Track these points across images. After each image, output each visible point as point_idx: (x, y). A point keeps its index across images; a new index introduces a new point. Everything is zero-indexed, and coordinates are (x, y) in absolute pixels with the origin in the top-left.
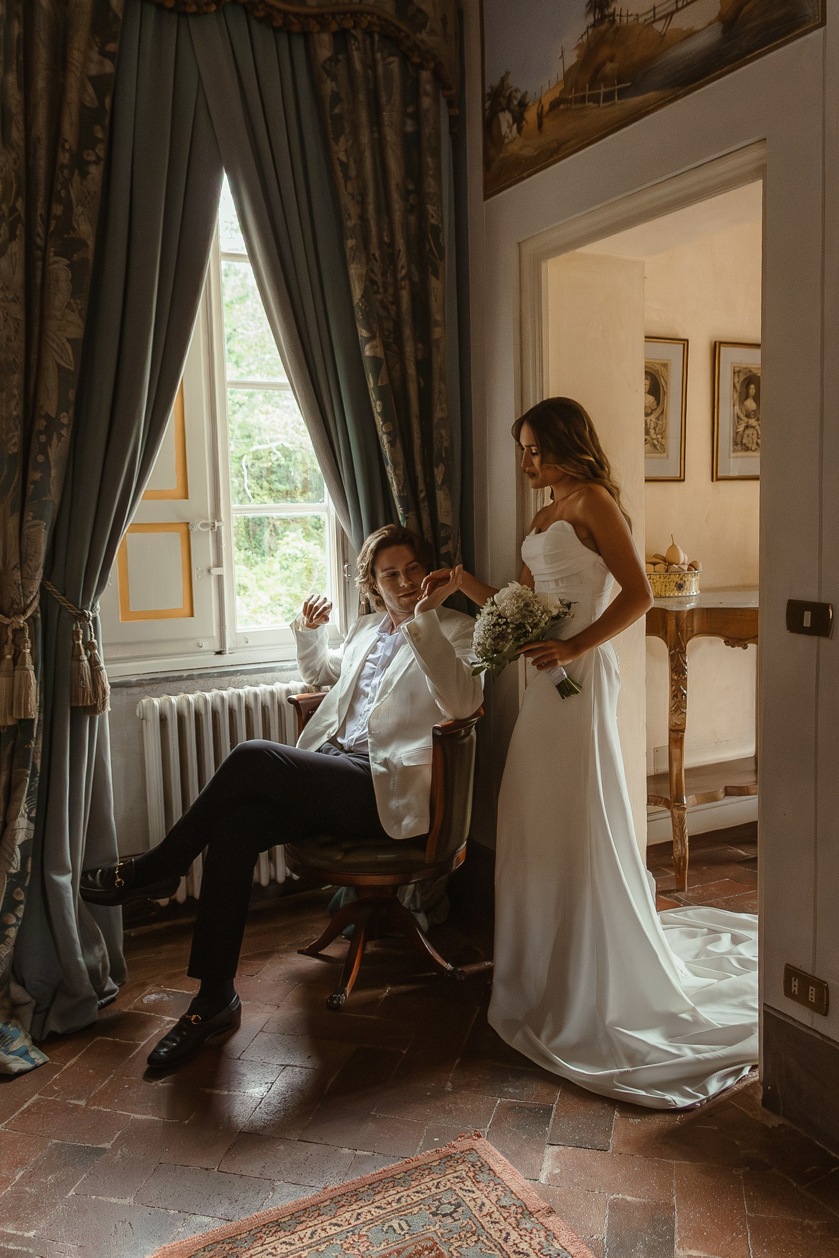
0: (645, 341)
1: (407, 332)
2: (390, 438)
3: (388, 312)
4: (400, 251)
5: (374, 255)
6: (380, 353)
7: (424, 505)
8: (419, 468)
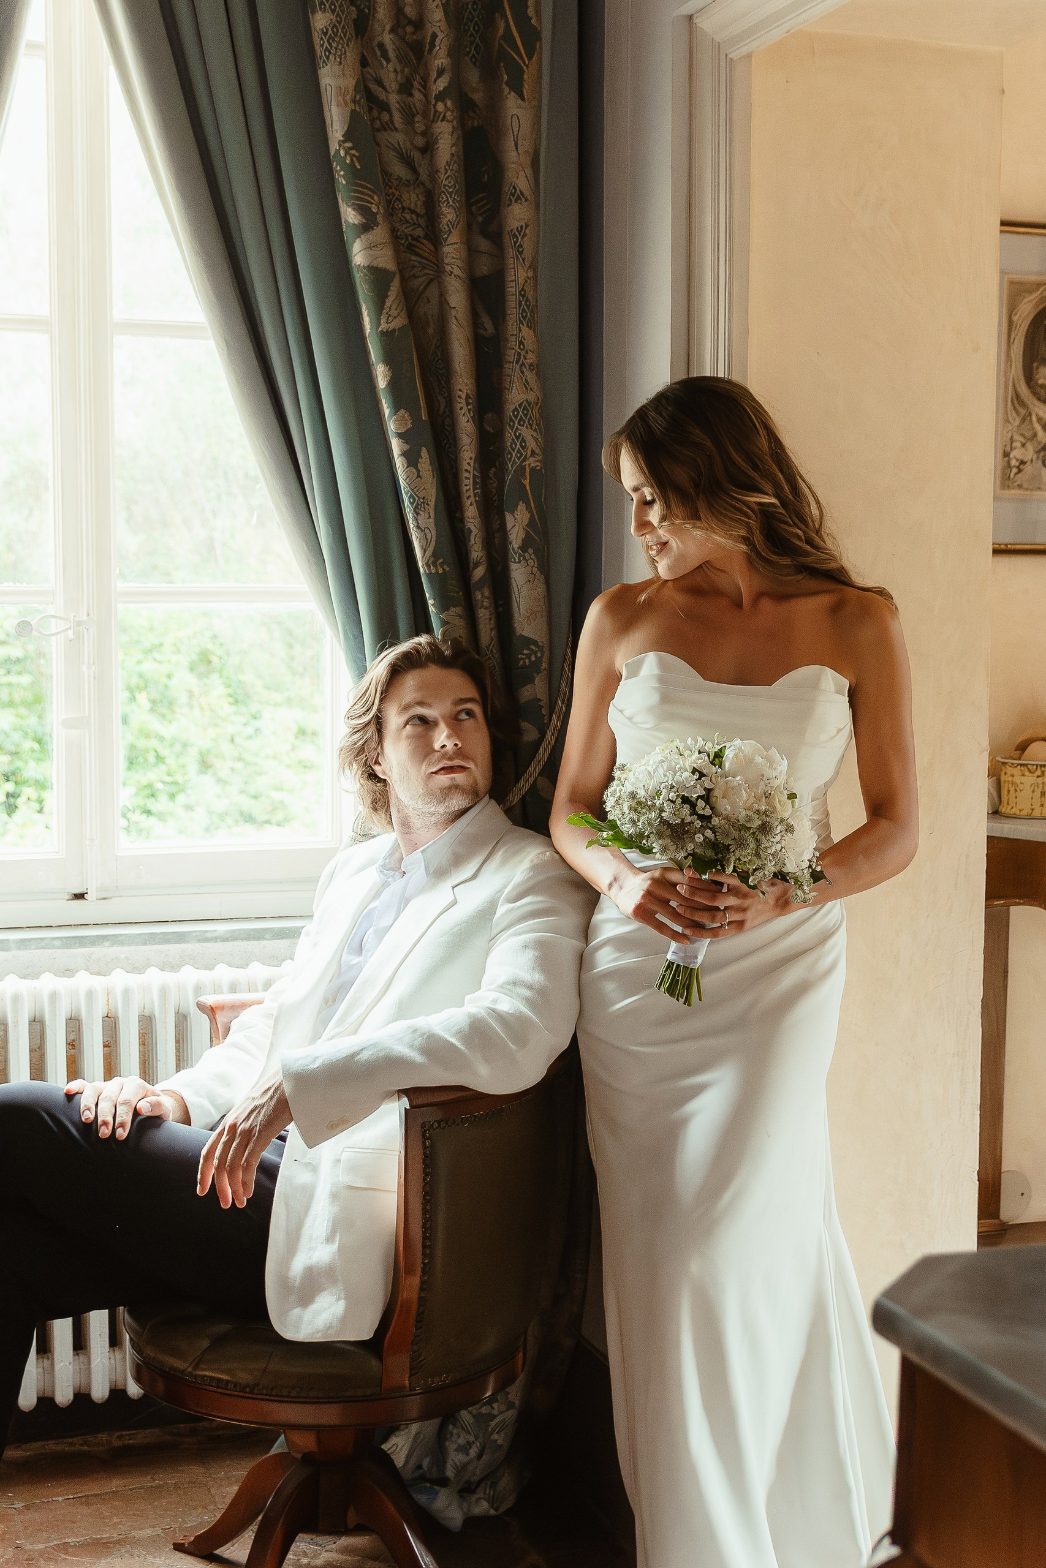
0: (1001, 232)
1: (449, 214)
2: (407, 447)
3: (414, 170)
4: (434, 36)
5: (381, 46)
6: (386, 260)
7: (482, 597)
8: (471, 513)
